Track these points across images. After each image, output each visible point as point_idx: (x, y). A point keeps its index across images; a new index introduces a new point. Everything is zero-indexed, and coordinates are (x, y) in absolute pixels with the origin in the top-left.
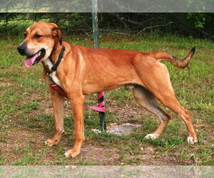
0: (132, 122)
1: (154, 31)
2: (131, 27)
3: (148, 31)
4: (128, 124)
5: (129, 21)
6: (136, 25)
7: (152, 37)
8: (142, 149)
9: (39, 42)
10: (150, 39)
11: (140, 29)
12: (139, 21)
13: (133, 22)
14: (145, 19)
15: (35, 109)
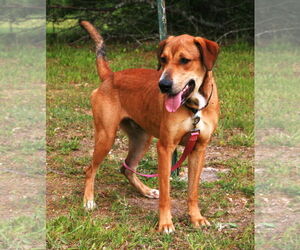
0: (215, 165)
1: (240, 36)
2: (205, 32)
3: (231, 37)
4: (209, 169)
5: (202, 21)
6: (212, 28)
7: (237, 45)
8: (231, 199)
9: (187, 69)
10: (234, 50)
11: (219, 35)
12: (216, 21)
13: (208, 23)
14: (227, 19)
15: (74, 150)
